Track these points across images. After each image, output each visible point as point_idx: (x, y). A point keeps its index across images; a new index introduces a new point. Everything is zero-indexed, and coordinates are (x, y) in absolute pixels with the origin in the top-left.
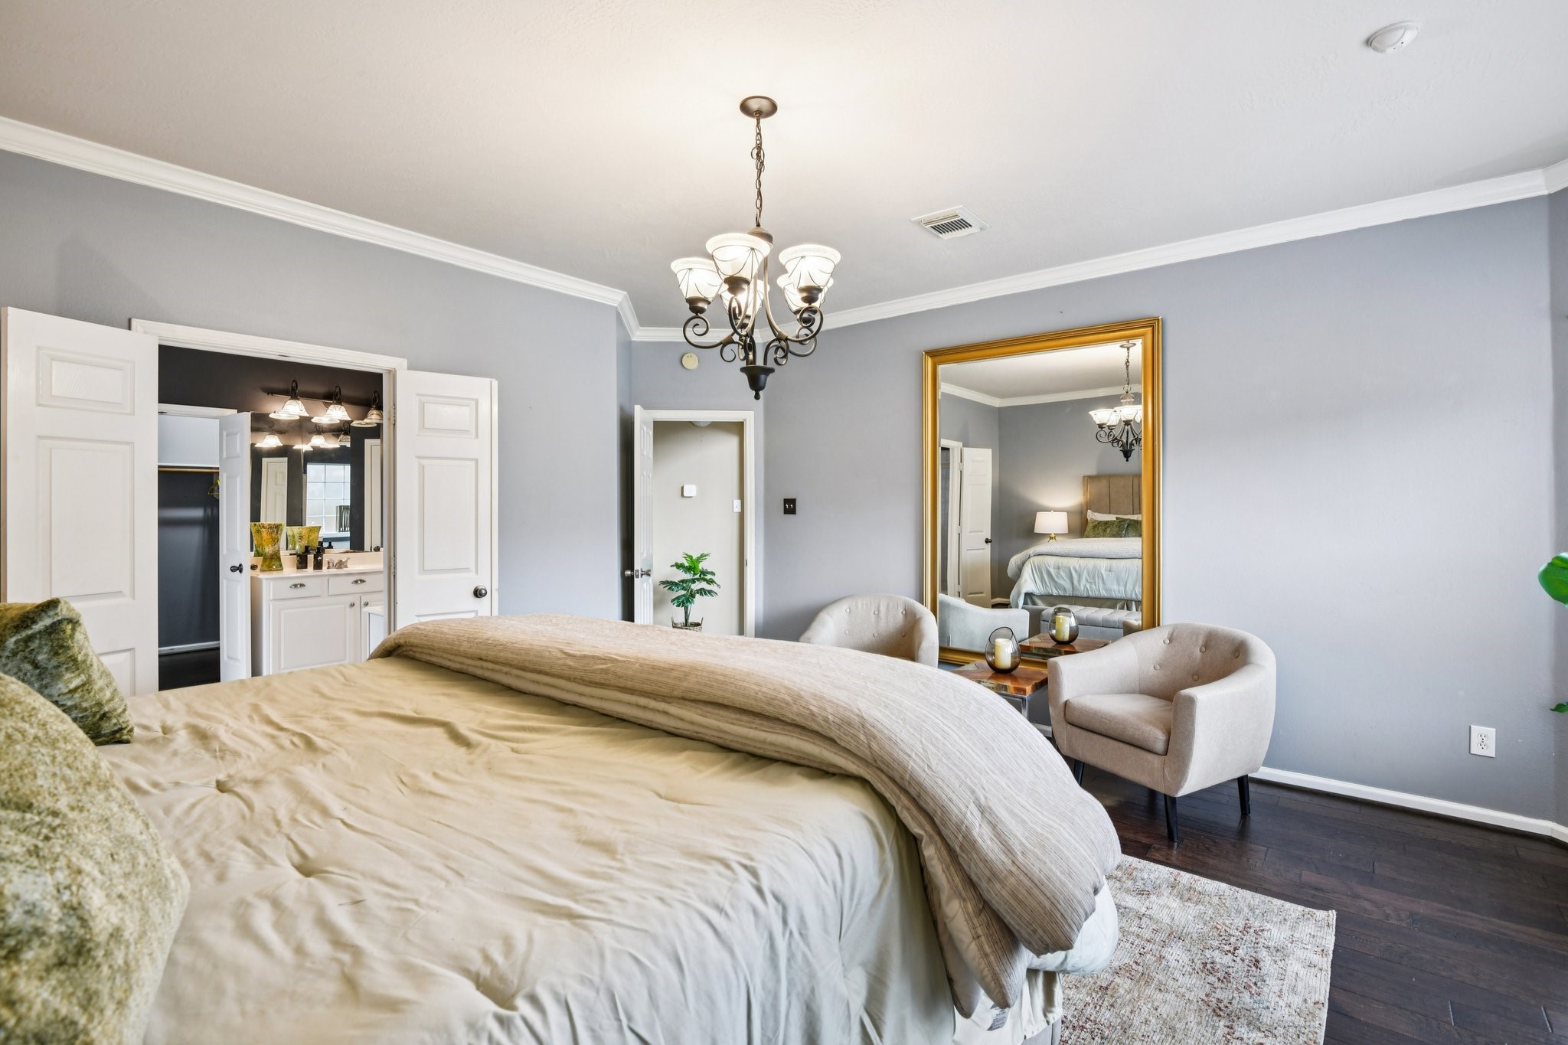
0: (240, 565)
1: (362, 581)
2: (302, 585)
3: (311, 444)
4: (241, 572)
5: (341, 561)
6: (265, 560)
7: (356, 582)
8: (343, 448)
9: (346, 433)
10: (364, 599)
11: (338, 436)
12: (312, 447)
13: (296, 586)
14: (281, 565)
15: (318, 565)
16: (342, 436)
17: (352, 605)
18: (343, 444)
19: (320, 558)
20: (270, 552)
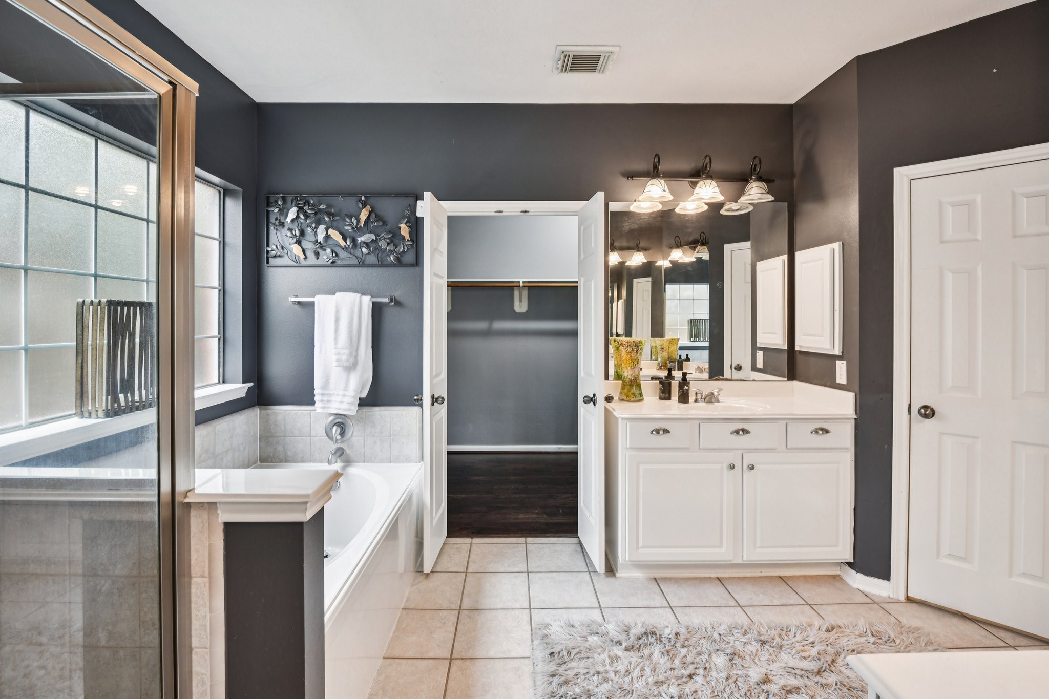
0: (594, 395)
1: (746, 432)
2: (666, 431)
3: (670, 258)
4: (595, 404)
5: (712, 394)
6: (624, 386)
7: (737, 432)
8: (699, 260)
9: (703, 244)
10: (748, 460)
11: (694, 248)
12: (671, 262)
13: (658, 431)
14: (641, 394)
15: (684, 398)
16: (698, 247)
17: (732, 467)
18: (699, 255)
19: (686, 388)
20: (630, 377)
